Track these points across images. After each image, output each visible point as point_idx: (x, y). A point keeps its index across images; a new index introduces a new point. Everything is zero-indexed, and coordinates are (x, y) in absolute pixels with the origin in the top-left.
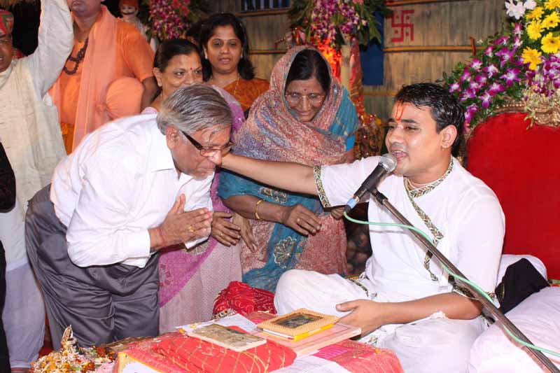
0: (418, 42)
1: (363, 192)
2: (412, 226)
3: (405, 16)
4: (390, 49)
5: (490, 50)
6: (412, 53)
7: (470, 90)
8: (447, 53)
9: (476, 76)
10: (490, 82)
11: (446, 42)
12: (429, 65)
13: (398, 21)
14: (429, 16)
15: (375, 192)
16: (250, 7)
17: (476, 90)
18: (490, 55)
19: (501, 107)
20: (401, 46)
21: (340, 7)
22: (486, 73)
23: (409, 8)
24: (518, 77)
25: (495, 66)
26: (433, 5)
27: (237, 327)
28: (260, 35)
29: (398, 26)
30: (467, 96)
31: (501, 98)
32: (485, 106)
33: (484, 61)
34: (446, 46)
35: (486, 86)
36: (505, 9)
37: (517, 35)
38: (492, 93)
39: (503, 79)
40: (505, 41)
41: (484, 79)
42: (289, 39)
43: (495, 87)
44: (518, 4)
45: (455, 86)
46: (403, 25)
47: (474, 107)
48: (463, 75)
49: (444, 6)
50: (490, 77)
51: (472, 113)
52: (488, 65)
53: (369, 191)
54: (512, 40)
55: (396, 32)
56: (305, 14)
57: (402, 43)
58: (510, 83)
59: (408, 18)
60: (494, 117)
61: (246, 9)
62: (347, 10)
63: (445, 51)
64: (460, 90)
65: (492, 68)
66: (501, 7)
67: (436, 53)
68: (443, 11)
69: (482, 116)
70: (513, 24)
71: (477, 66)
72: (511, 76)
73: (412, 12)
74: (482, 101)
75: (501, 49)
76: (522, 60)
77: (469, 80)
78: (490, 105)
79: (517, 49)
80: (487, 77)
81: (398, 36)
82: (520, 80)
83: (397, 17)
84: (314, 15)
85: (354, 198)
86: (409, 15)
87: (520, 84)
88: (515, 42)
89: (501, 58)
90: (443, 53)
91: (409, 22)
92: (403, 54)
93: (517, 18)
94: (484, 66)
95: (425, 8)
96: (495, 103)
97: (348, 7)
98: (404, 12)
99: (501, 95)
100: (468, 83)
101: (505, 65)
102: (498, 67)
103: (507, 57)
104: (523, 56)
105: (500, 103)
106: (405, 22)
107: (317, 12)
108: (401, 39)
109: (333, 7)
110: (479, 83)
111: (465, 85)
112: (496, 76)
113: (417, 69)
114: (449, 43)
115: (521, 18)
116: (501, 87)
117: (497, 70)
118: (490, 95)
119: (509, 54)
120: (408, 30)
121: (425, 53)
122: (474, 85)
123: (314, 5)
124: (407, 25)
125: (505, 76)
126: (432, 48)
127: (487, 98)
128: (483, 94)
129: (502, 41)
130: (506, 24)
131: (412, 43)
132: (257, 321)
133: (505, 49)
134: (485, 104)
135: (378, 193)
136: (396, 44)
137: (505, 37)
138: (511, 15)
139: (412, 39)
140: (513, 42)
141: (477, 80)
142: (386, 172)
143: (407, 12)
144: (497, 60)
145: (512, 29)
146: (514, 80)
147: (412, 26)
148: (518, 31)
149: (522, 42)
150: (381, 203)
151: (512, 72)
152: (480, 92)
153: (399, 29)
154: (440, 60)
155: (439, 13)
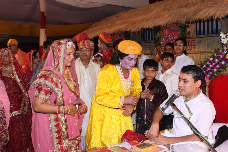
0: (197, 50)
1: (168, 103)
2: (184, 115)
3: (193, 42)
4: (188, 53)
5: (216, 54)
6: (195, 54)
7: (210, 68)
8: (207, 54)
9: (211, 63)
10: (216, 65)
11: (206, 50)
12: (201, 58)
13: (190, 44)
14: (200, 42)
15: (172, 103)
16: (144, 40)
17: (211, 67)
18: (216, 56)
19: (220, 73)
20: (191, 52)
21: (170, 40)
22: (215, 62)
23: (194, 39)
24: (225, 63)
25: (217, 59)
26: (201, 38)
27: (124, 147)
28: (147, 48)
29: (190, 45)
30: (209, 69)
31: (220, 70)
32: (215, 73)
33: (214, 58)
34: (206, 51)
35: (215, 66)
36: (221, 41)
37: (225, 49)
38: (217, 68)
39: (220, 64)
40: (221, 51)
41: (214, 64)
42: (156, 50)
43: (218, 66)
44: (225, 39)
45: (205, 66)
46: (192, 45)
47: (211, 73)
48: (207, 62)
49: (205, 39)
50: (216, 63)
51: (210, 75)
52: (215, 59)
53: (170, 103)
54: (223, 51)
55: (190, 47)
56: (159, 43)
57: (191, 51)
58: (223, 65)
59: (193, 43)
60: (218, 76)
61: (143, 40)
62: (172, 41)
63: (205, 53)
64: (206, 67)
65: (216, 60)
66: (219, 40)
67: (203, 54)
68: (205, 40)
69: (214, 76)
70: (223, 46)
71: (211, 59)
72: (223, 63)
73: (195, 41)
74: (214, 71)
75: (219, 54)
76: (227, 57)
77: (209, 64)
78: (216, 72)
79: (225, 54)
80: (215, 63)
81: (191, 48)
82: (226, 64)
83: (190, 42)
84: (162, 43)
85: (165, 105)
86: (194, 42)
87: (226, 65)
88: (224, 52)
89: (220, 57)
90: (205, 54)
91: (194, 44)
92: (192, 54)
93: (225, 43)
94: (214, 60)
95: (199, 40)
96: (218, 71)
97: (173, 40)
98: (192, 41)
99: (220, 69)
100: (209, 65)
101: (221, 59)
102: (219, 60)
103: (221, 56)
104: (227, 56)
105: (220, 71)
106: (193, 44)
107: (163, 42)
108: (191, 50)
109: (168, 40)
110: (212, 65)
111: (208, 66)
112: (218, 63)
113: (197, 59)
114: (207, 51)
115: (226, 44)
116: (220, 66)
117: (218, 61)
118: (216, 69)
119: (222, 55)
120: (194, 46)
121: (199, 54)
122: (211, 66)
123: (162, 39)
124: (193, 45)
125: (221, 63)
126: (201, 52)
127: (215, 70)
128: (214, 69)
129: (220, 51)
130: (221, 46)
131: (195, 51)
132: (132, 145)
133: (221, 54)
134: (215, 72)
135: (173, 103)
136: (190, 51)
137: (221, 50)
138: (223, 43)
139: (195, 49)
140: (224, 51)
141: (211, 64)
142: (176, 96)
143: (193, 41)
144: (218, 58)
145: (223, 47)
146: (224, 64)
147: (195, 45)
148: (225, 48)
149: (226, 52)
150: (174, 107)
151: (223, 61)
152: (213, 68)
153: (191, 46)
154: (204, 56)
155: (203, 41)
